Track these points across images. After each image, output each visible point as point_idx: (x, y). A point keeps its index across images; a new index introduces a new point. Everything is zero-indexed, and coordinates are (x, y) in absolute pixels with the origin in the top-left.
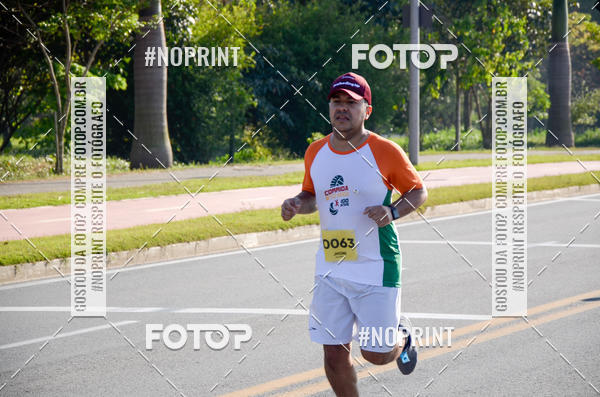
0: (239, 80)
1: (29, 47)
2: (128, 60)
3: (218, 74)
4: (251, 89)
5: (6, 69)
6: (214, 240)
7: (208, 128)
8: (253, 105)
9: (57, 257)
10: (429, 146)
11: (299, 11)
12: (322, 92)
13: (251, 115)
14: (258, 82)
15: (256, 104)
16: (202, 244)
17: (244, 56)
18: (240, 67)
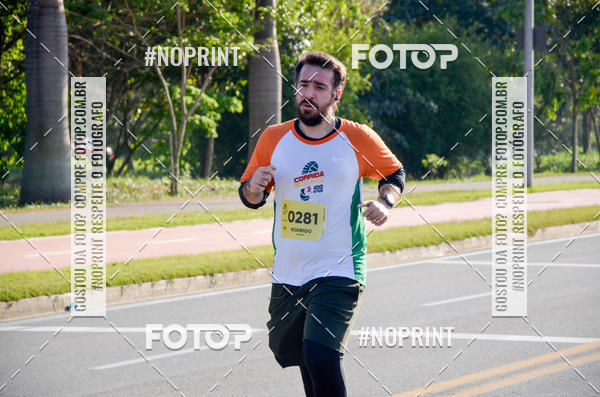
0: (355, 102)
2: (244, 83)
4: (367, 111)
5: (125, 92)
9: (163, 278)
10: (547, 168)
11: (416, 33)
12: (437, 115)
14: (374, 104)
17: (359, 78)
18: (355, 89)
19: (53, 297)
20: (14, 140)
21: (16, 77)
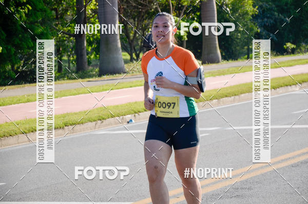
0: (250, 20)
1: (153, 10)
2: (198, 14)
3: (241, 18)
4: (256, 24)
5: (143, 21)
6: (242, 95)
7: (237, 43)
8: (257, 32)
12: (289, 24)
13: (256, 36)
14: (259, 20)
15: (259, 31)
16: (237, 97)
17: (252, 9)
18: (251, 14)
19: (121, 117)
20: (93, 46)
21: (93, 17)
